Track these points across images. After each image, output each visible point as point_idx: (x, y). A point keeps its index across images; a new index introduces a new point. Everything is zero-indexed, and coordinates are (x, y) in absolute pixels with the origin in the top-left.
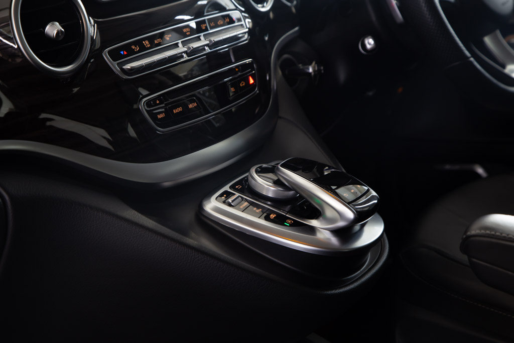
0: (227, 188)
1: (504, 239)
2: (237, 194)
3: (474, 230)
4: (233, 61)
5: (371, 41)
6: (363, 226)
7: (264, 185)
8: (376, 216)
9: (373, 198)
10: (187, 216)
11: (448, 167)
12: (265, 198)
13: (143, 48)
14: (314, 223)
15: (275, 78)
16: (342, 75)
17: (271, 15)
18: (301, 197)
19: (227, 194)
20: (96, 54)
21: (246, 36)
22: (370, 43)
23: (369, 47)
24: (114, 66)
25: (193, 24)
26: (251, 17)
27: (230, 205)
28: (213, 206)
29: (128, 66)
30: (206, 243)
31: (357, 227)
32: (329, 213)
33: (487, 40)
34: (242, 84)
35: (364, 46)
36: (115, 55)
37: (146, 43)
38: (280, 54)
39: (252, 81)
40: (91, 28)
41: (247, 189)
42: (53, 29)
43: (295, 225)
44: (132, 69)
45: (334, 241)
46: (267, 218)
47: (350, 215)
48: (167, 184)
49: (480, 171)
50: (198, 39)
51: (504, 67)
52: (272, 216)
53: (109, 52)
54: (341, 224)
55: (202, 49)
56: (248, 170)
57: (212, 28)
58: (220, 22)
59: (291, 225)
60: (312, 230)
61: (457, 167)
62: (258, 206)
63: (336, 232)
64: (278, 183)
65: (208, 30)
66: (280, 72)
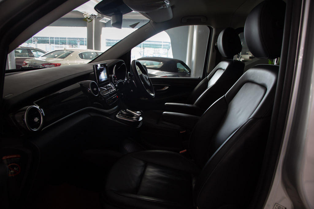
19: (119, 114)
28: (117, 116)
29: (104, 95)
32: (135, 116)
40: (99, 89)
53: (101, 93)
56: (121, 110)
62: (124, 116)
63: (136, 119)
64: (126, 112)
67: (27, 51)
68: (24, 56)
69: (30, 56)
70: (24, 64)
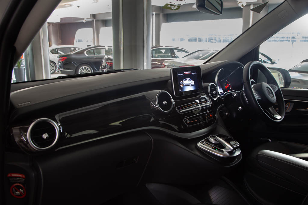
0: (203, 140)
1: (266, 156)
2: (205, 142)
3: (259, 153)
4: (207, 110)
5: (241, 108)
6: (236, 151)
7: (212, 140)
8: (239, 149)
9: (238, 145)
10: (193, 146)
11: (262, 139)
12: (212, 143)
13: (185, 107)
14: (223, 150)
15: (217, 116)
16: (235, 115)
17: (217, 101)
18: (220, 143)
19: (203, 142)
20: (174, 108)
21: (210, 105)
22: (240, 108)
23: (240, 109)
24: (178, 111)
25: (198, 102)
26: (212, 101)
27: (203, 144)
28: (199, 144)
29: (181, 111)
30: (197, 153)
31: (234, 151)
32: (227, 148)
33: (270, 108)
34: (209, 116)
35: (239, 109)
36: (178, 109)
37: (186, 106)
38: (219, 110)
39: (211, 116)
40: (173, 103)
41: (208, 141)
42: (165, 103)
43: (219, 150)
44: (182, 112)
45: (228, 154)
46: (212, 148)
47: (232, 148)
48: (189, 138)
49: (270, 140)
50: (198, 105)
51: (274, 115)
52: (213, 147)
53: (177, 108)
54: (230, 150)
55: (199, 108)
56: (208, 137)
57: (203, 103)
58: (204, 102)
59: (218, 150)
60: (223, 151)
61: (264, 139)
62: (210, 145)
63: (228, 152)
64: (215, 140)
65: (202, 103)
66: (219, 114)
67: (169, 51)
68: (166, 56)
69: (172, 57)
70: (163, 66)
